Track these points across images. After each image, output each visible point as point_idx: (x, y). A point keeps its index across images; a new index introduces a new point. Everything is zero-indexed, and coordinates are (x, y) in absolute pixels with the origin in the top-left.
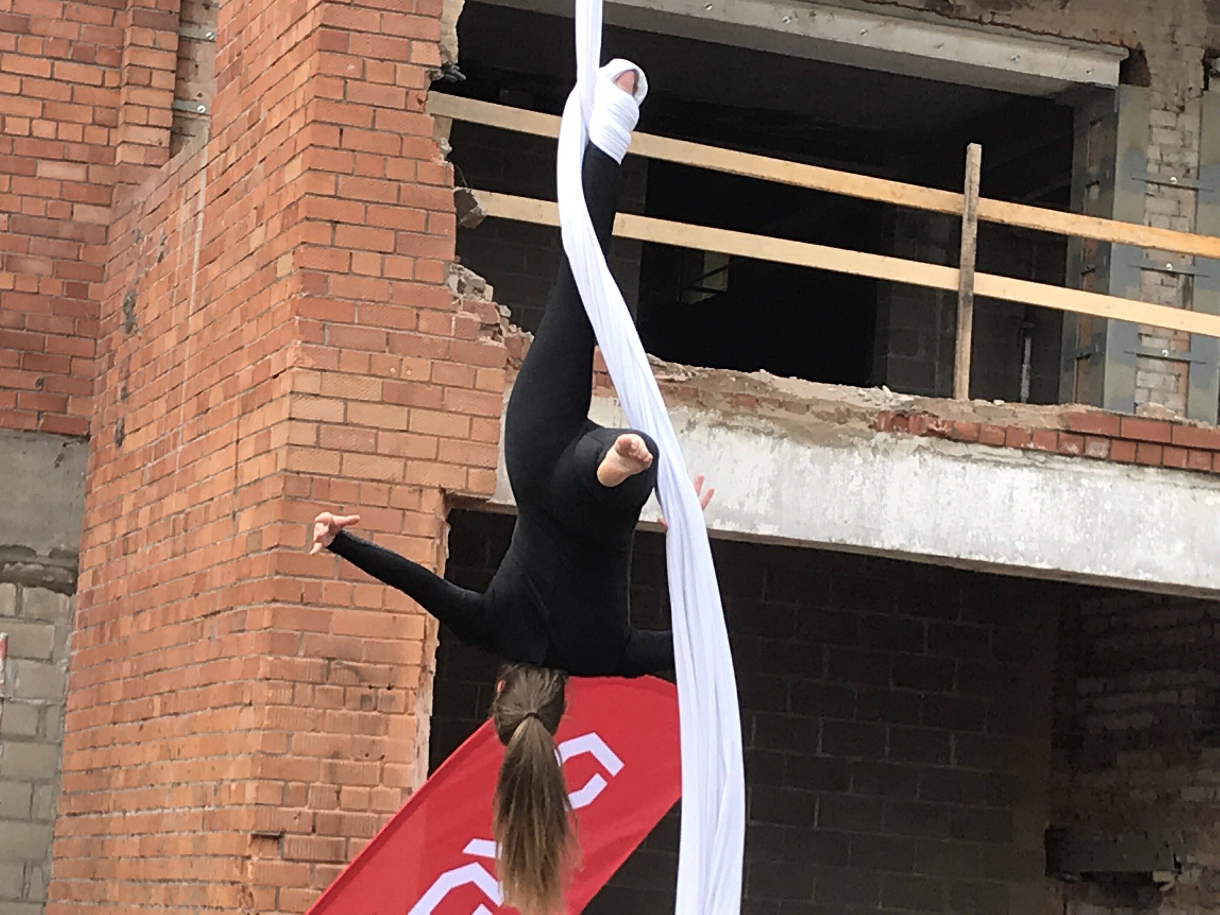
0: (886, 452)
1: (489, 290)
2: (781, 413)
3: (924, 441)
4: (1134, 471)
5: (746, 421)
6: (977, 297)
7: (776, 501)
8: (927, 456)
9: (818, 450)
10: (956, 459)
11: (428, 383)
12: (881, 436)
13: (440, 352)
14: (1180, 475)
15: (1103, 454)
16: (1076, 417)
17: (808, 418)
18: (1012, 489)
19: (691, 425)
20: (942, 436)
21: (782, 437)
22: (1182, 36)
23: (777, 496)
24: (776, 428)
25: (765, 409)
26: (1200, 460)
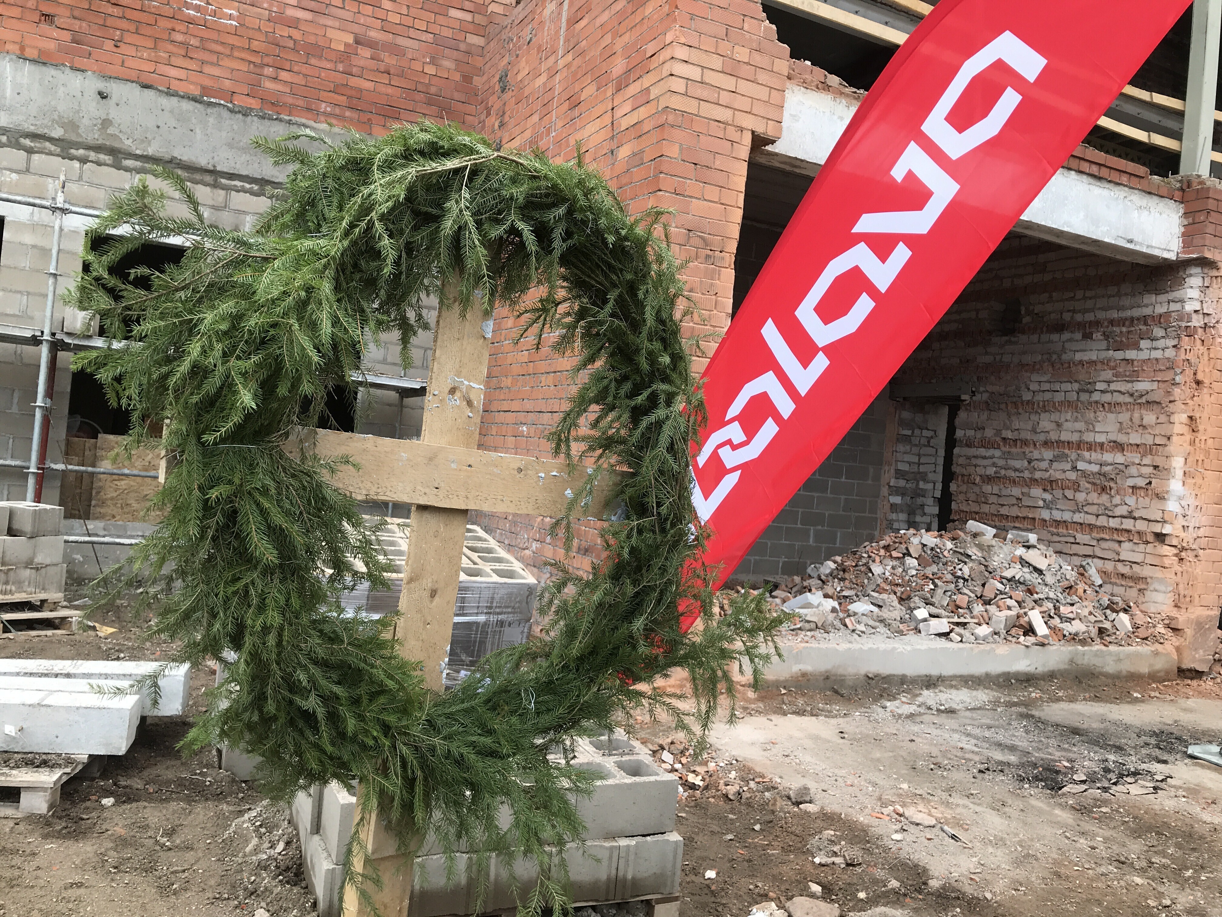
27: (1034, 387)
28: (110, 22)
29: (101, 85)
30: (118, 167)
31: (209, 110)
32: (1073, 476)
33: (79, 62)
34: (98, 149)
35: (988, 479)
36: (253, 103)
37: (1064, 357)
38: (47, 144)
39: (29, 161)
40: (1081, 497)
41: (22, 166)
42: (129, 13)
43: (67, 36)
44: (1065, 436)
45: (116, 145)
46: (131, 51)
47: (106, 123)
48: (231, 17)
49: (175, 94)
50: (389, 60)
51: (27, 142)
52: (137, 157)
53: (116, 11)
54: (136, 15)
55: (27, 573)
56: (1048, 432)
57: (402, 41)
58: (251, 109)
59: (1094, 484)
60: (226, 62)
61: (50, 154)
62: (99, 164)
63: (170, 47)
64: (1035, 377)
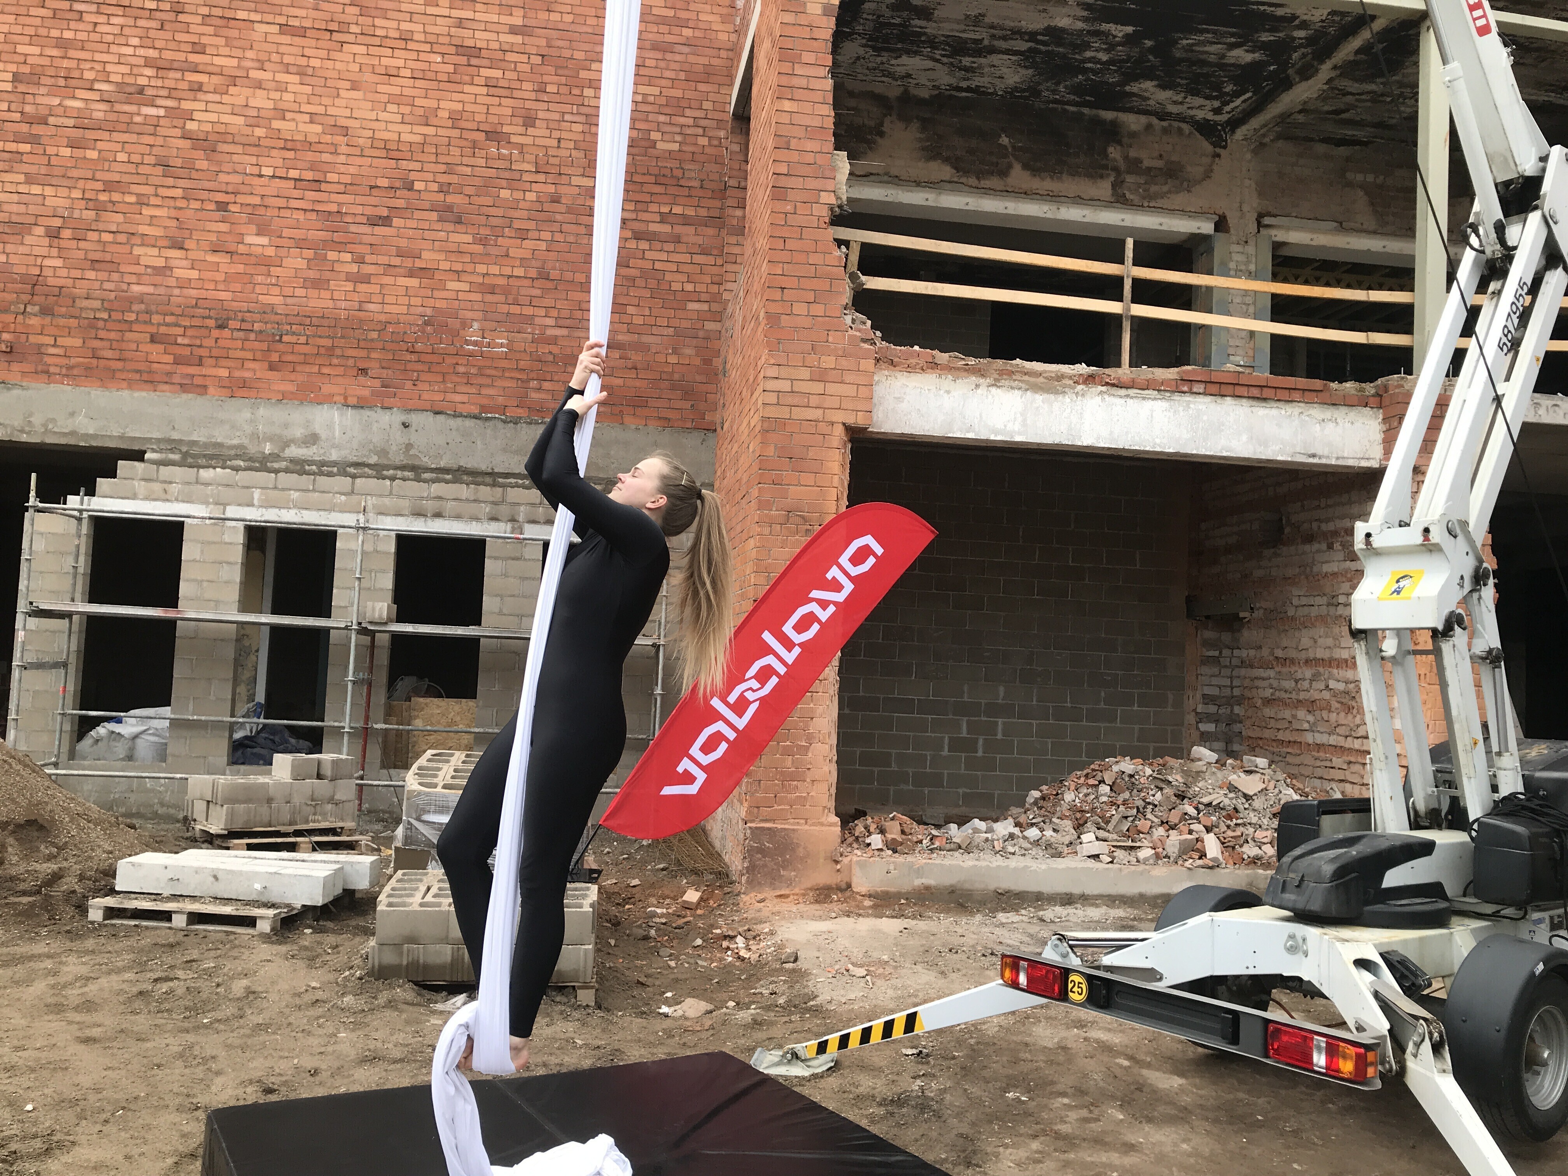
0: (1083, 395)
1: (869, 323)
2: (1026, 378)
3: (1104, 389)
4: (1219, 399)
5: (1007, 383)
6: (1133, 317)
7: (1024, 423)
8: (1106, 396)
9: (1046, 396)
10: (1121, 397)
11: (835, 369)
12: (1080, 387)
13: (840, 353)
14: (1244, 400)
15: (1201, 391)
16: (1184, 372)
17: (1041, 379)
18: (1152, 411)
19: (977, 386)
20: (1113, 385)
21: (1027, 390)
22: (1246, 208)
23: (1025, 420)
24: (1023, 385)
25: (1017, 376)
26: (1255, 392)
27: (1295, 602)
28: (410, 366)
29: (403, 417)
30: (418, 479)
31: (487, 424)
32: (1326, 695)
33: (388, 402)
34: (403, 468)
35: (1268, 702)
36: (521, 412)
37: (1315, 569)
38: (366, 469)
39: (353, 483)
40: (1333, 717)
41: (348, 489)
42: (424, 357)
43: (377, 383)
44: (1320, 654)
45: (417, 463)
46: (426, 386)
47: (409, 446)
48: (502, 345)
49: (461, 415)
50: (636, 357)
51: (352, 470)
52: (432, 470)
53: (413, 357)
54: (429, 358)
55: (329, 807)
56: (1307, 649)
57: (645, 339)
58: (520, 418)
59: (1342, 703)
60: (499, 383)
61: (369, 477)
62: (404, 479)
63: (455, 379)
64: (1296, 592)
